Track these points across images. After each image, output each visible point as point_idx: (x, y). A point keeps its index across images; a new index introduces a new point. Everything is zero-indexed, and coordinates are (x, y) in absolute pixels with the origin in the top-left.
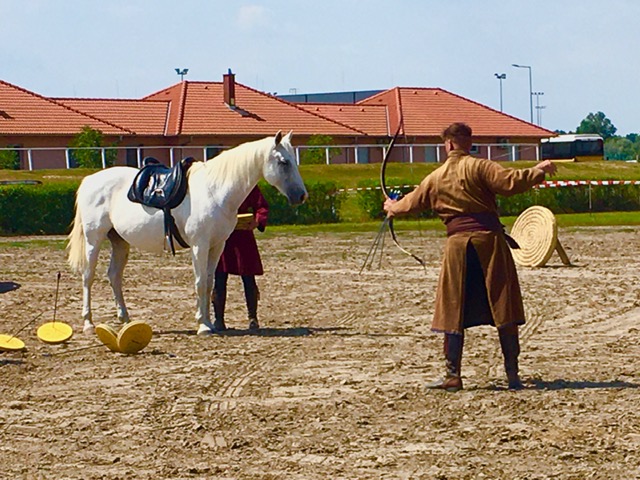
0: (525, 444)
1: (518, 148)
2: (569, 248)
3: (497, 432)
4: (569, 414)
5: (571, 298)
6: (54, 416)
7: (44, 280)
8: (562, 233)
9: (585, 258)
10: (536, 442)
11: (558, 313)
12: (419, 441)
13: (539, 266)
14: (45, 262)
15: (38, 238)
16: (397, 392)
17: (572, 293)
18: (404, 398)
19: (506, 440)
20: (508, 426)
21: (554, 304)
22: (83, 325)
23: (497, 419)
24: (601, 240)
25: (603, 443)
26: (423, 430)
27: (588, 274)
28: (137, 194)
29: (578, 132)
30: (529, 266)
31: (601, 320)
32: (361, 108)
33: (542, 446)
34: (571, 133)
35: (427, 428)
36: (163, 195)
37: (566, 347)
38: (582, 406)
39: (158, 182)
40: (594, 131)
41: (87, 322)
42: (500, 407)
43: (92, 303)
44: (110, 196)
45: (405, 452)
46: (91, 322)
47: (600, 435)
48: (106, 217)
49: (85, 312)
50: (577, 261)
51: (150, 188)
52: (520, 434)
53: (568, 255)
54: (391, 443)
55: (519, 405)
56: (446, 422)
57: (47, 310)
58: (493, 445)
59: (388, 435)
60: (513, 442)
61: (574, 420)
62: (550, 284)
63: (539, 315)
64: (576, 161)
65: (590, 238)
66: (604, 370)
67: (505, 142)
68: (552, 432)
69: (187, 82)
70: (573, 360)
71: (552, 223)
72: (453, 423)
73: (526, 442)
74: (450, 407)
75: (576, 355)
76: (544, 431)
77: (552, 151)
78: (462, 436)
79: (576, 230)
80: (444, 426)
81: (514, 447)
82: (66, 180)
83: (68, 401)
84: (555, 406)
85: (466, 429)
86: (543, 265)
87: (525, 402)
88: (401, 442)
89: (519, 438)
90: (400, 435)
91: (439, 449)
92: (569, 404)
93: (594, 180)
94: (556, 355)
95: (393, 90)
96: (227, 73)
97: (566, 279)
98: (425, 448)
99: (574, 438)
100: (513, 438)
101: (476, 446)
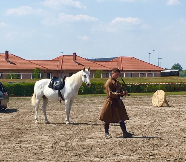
0: (156, 157)
1: (154, 74)
2: (169, 102)
3: (148, 153)
4: (169, 149)
5: (169, 116)
6: (27, 146)
7: (25, 109)
8: (167, 97)
9: (173, 104)
10: (160, 156)
11: (166, 120)
12: (127, 155)
13: (160, 107)
14: (25, 104)
15: (23, 97)
16: (121, 141)
17: (170, 114)
18: (123, 143)
19: (151, 156)
20: (151, 152)
21: (165, 117)
22: (35, 121)
23: (148, 149)
24: (178, 99)
25: (179, 157)
26: (128, 152)
27: (174, 109)
28: (51, 86)
29: (171, 69)
30: (158, 106)
31: (178, 122)
32: (111, 62)
33: (161, 157)
34: (169, 69)
35: (129, 151)
36: (58, 86)
37: (168, 129)
38: (173, 146)
39: (57, 83)
40: (176, 69)
41: (36, 120)
42: (149, 146)
43: (38, 115)
44: (44, 86)
45: (123, 158)
46: (37, 121)
47: (178, 155)
48: (42, 92)
49: (36, 118)
50: (171, 105)
51: (55, 84)
52: (155, 154)
53: (169, 104)
54: (119, 155)
55: (155, 146)
56: (134, 150)
57: (25, 117)
58: (147, 157)
59: (118, 153)
60: (153, 156)
61: (170, 150)
62: (164, 112)
63: (160, 120)
64: (171, 77)
65: (175, 99)
66: (179, 136)
67: (151, 72)
68: (164, 154)
69: (63, 55)
70: (170, 133)
71: (164, 95)
72: (136, 150)
73: (157, 156)
74: (135, 146)
75: (171, 132)
76: (162, 153)
77: (164, 74)
78: (139, 154)
79: (171, 96)
80: (134, 151)
81: (153, 157)
82: (31, 82)
83: (31, 142)
84: (165, 146)
85: (140, 152)
86: (161, 106)
87: (156, 145)
88: (122, 155)
89: (155, 155)
90: (121, 153)
91: (132, 157)
92: (169, 146)
93: (176, 82)
94: (165, 132)
95: (120, 57)
96: (74, 53)
97: (168, 110)
98: (128, 157)
99: (170, 155)
100: (153, 155)
101: (143, 157)
